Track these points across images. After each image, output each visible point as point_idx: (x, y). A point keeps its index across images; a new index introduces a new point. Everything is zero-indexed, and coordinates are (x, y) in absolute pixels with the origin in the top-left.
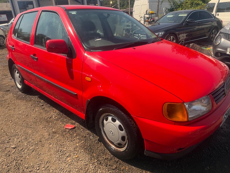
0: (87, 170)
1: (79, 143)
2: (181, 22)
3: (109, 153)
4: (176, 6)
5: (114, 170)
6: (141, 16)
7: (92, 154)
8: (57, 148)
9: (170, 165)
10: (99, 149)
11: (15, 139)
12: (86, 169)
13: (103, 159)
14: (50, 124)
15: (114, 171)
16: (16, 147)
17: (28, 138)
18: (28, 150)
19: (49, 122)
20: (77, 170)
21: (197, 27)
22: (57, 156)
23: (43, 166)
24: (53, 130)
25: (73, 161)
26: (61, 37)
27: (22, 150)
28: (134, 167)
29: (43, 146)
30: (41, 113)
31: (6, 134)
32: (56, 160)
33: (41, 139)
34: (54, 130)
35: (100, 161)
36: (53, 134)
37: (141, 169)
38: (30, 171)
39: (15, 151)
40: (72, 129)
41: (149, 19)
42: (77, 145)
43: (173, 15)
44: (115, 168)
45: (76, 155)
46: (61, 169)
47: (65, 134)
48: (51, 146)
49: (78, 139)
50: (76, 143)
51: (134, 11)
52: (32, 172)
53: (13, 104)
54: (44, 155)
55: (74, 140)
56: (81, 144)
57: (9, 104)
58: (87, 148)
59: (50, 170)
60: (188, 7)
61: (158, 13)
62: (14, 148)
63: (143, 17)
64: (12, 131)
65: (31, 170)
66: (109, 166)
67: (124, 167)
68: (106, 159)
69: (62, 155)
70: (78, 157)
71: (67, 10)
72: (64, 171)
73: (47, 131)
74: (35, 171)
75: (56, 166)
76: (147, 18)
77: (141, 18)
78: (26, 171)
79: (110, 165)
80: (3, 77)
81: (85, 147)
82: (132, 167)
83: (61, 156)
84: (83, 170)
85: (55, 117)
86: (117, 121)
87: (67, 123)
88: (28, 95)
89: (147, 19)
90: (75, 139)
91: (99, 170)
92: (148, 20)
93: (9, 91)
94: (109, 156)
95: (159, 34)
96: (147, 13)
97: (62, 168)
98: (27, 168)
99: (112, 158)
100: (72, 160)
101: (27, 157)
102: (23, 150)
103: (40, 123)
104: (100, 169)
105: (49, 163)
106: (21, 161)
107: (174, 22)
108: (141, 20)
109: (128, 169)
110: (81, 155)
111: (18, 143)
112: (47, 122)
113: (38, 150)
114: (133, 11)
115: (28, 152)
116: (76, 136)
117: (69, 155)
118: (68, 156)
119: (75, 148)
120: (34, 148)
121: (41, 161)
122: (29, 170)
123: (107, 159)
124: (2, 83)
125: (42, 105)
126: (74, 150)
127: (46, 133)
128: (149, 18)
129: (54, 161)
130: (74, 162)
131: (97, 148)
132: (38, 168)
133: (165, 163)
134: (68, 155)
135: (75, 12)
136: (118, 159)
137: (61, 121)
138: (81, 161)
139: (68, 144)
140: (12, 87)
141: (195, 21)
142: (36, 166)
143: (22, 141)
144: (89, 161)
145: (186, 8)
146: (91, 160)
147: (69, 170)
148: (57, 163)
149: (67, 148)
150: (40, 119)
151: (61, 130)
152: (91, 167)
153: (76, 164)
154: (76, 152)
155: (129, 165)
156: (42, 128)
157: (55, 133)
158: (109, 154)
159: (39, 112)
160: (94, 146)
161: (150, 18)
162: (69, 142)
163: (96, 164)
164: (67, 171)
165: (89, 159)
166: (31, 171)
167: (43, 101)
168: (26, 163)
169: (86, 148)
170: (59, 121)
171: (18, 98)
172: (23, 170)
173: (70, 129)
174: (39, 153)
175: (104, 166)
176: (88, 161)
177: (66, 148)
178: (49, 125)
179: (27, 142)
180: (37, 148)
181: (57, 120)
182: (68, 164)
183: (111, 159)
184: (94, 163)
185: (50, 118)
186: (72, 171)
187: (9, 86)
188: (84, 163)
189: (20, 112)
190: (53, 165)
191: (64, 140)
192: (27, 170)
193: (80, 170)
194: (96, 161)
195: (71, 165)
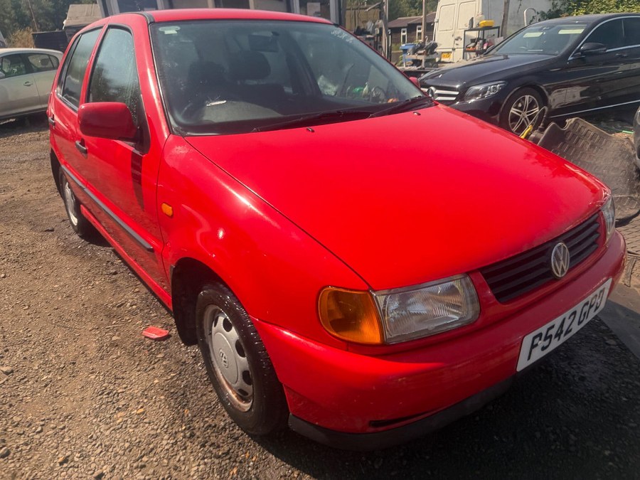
0: (152, 449)
1: (162, 376)
2: (563, 51)
3: (226, 413)
4: (570, 4)
5: (219, 457)
6: (456, 36)
7: (181, 410)
8: (104, 385)
9: (376, 467)
10: (204, 398)
11: (19, 352)
12: (151, 446)
13: (203, 427)
14: (114, 322)
15: (217, 461)
16: (12, 371)
17: (48, 352)
18: (37, 381)
19: (114, 317)
20: (127, 445)
21: (622, 67)
22: (94, 405)
23: (52, 426)
24: (114, 338)
25: (127, 421)
26: (130, 95)
27: (23, 379)
28: (274, 458)
29: (74, 377)
30: (104, 292)
31: (4, 337)
32: (90, 414)
33: (76, 357)
34: (118, 338)
35: (194, 429)
36: (108, 349)
37: (291, 465)
38: (18, 434)
39: (7, 380)
40: (159, 341)
41: (476, 43)
42: (156, 381)
43: (540, 30)
44: (223, 454)
45: (142, 407)
46: (92, 437)
47: (139, 351)
48: (93, 377)
49: (165, 367)
50: (155, 377)
51: (438, 22)
52: (23, 436)
53: (48, 263)
54: (67, 399)
55: (154, 368)
56: (167, 380)
57: (39, 263)
58: (176, 393)
59: (64, 438)
60: (607, 5)
61: (504, 26)
62: (7, 373)
63: (463, 37)
64: (21, 331)
65: (22, 432)
66: (210, 446)
67: (248, 454)
68: (210, 426)
69: (108, 402)
70: (143, 413)
71: (155, 23)
72: (95, 445)
73: (98, 339)
74: (30, 435)
75: (82, 428)
76: (473, 41)
77: (457, 40)
78: (12, 431)
79: (213, 444)
80: (52, 196)
81: (172, 391)
82: (271, 456)
83: (104, 406)
84: (142, 448)
85: (131, 306)
86: (233, 329)
87: (154, 323)
88: (91, 245)
89: (473, 44)
90: (156, 366)
91: (181, 453)
92: (474, 47)
93: (52, 230)
94: (223, 420)
95: (486, 88)
96: (474, 26)
97: (94, 436)
98: (16, 426)
99: (227, 427)
100: (126, 419)
101: (28, 398)
102: (25, 380)
103: (90, 317)
104: (184, 451)
105: (70, 419)
106: (11, 406)
107: (539, 53)
108: (455, 47)
109: (258, 462)
110: (154, 408)
111: (20, 363)
112: (108, 316)
113: (60, 383)
114: (436, 20)
115: (35, 386)
116: (164, 358)
117: (123, 405)
118: (120, 408)
119: (145, 390)
120: (51, 378)
121: (54, 412)
122: (18, 431)
123: (215, 426)
124: (44, 211)
125: (114, 271)
126: (143, 394)
127: (94, 345)
128: (479, 39)
129: (83, 416)
130: (129, 426)
131: (199, 396)
132: (39, 429)
133: (364, 459)
134: (121, 406)
135: (177, 27)
136: (242, 429)
137: (142, 317)
138: (147, 425)
139: (135, 378)
140: (64, 221)
141: (607, 51)
142: (38, 423)
143: (33, 357)
144: (166, 426)
145: (602, 9)
146: (172, 425)
147: (107, 443)
148: (88, 422)
149: (127, 387)
150: (96, 306)
151: (132, 340)
152: (165, 442)
153: (131, 430)
154: (145, 401)
155: (263, 452)
156: (91, 330)
157: (117, 346)
158: (224, 416)
159: (100, 289)
160: (197, 389)
161: (481, 41)
162: (139, 373)
163: (180, 436)
164: (103, 446)
165: (167, 422)
166: (21, 434)
167: (120, 261)
168: (19, 413)
169: (172, 393)
170: (138, 316)
171: (64, 250)
172: (5, 430)
173: (156, 340)
174: (58, 393)
175: (196, 444)
176: (163, 427)
177: (125, 388)
178: (110, 323)
179: (41, 362)
180: (59, 378)
181: (133, 313)
182: (112, 429)
183: (222, 429)
184: (176, 433)
185: (118, 307)
186: (114, 447)
187: (57, 220)
188: (153, 429)
189: (56, 286)
190: (78, 425)
191: (130, 365)
192: (15, 431)
193: (135, 448)
194: (184, 428)
195: (118, 431)
